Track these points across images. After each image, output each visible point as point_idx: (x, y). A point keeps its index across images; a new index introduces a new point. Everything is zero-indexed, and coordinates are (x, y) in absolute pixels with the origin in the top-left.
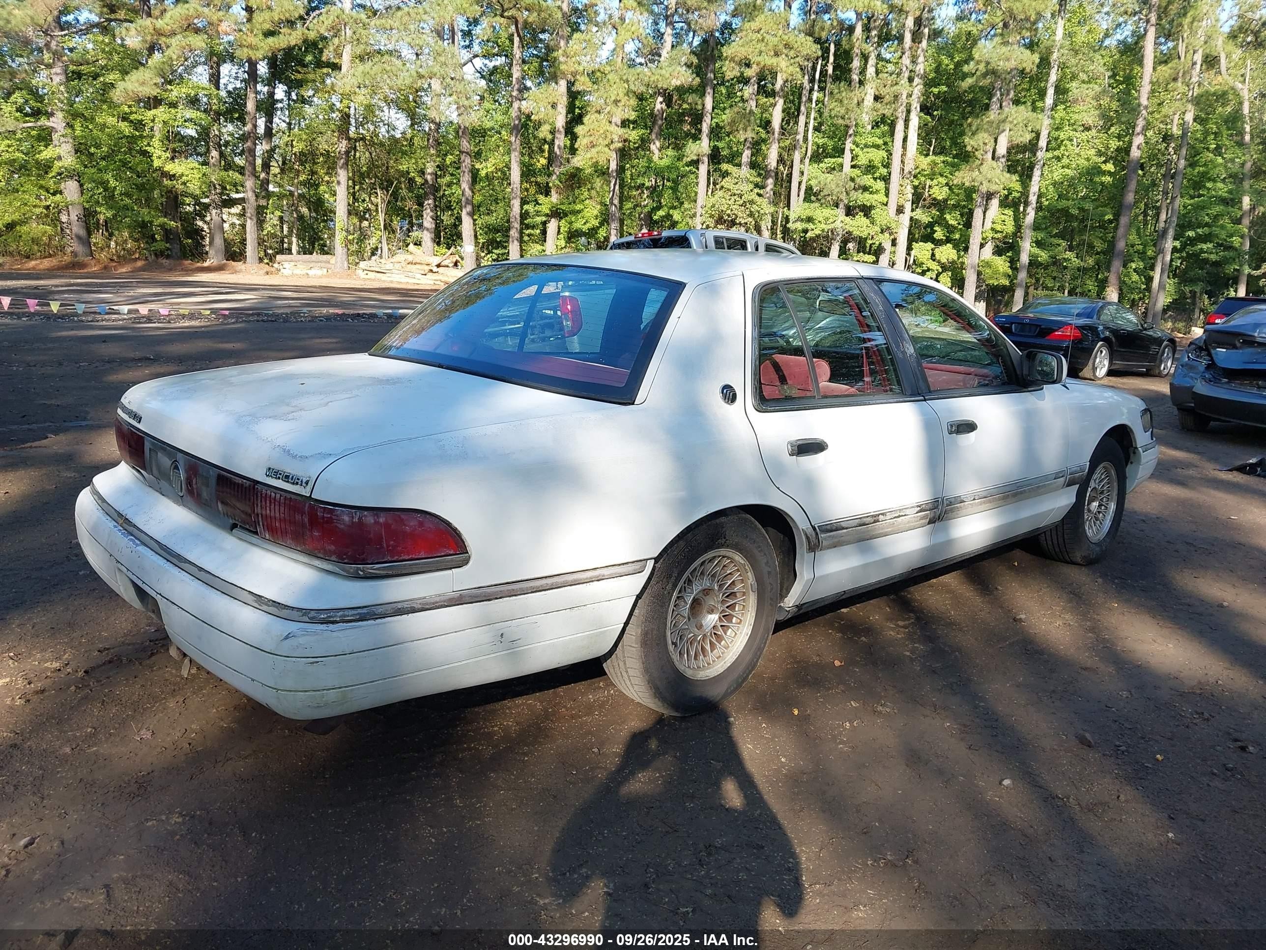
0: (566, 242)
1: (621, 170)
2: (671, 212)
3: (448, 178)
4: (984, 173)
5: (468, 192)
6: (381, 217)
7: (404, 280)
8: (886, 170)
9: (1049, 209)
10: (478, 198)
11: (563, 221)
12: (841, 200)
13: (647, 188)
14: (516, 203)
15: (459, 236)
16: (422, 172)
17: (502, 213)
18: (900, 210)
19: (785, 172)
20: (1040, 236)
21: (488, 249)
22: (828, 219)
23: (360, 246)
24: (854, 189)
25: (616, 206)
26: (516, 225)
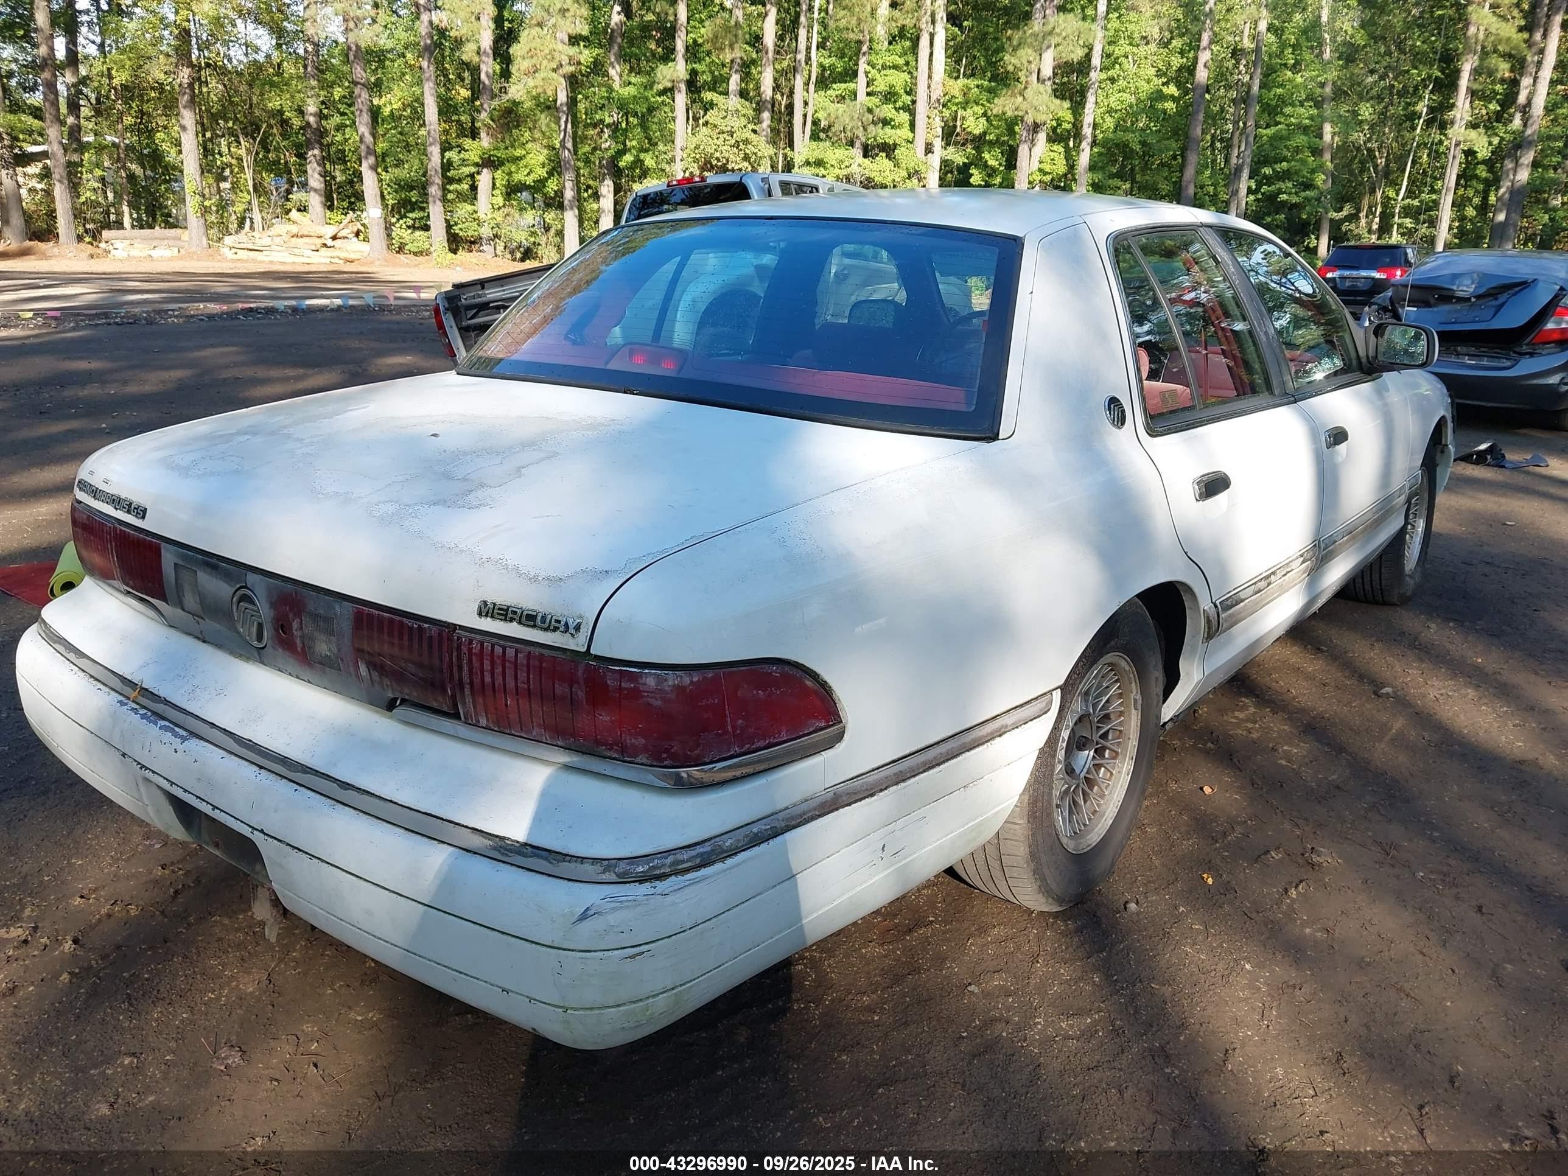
0: (505, 200)
1: (572, 102)
2: (642, 156)
3: (337, 119)
4: (1029, 100)
5: (369, 139)
6: (248, 175)
7: (290, 259)
8: (909, 98)
9: (1105, 143)
10: (382, 146)
11: (499, 172)
12: (857, 137)
13: (608, 126)
14: (435, 151)
15: (360, 197)
16: (301, 112)
17: (416, 164)
18: (929, 149)
19: (784, 103)
20: (1098, 177)
21: (399, 212)
22: (842, 162)
23: (222, 217)
24: (873, 122)
25: (569, 150)
26: (438, 180)
